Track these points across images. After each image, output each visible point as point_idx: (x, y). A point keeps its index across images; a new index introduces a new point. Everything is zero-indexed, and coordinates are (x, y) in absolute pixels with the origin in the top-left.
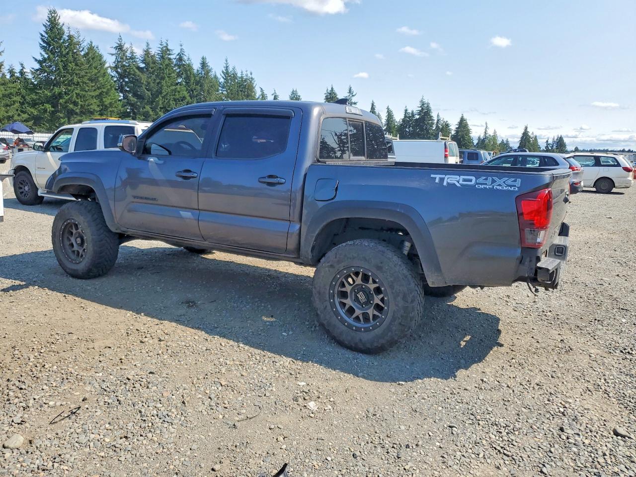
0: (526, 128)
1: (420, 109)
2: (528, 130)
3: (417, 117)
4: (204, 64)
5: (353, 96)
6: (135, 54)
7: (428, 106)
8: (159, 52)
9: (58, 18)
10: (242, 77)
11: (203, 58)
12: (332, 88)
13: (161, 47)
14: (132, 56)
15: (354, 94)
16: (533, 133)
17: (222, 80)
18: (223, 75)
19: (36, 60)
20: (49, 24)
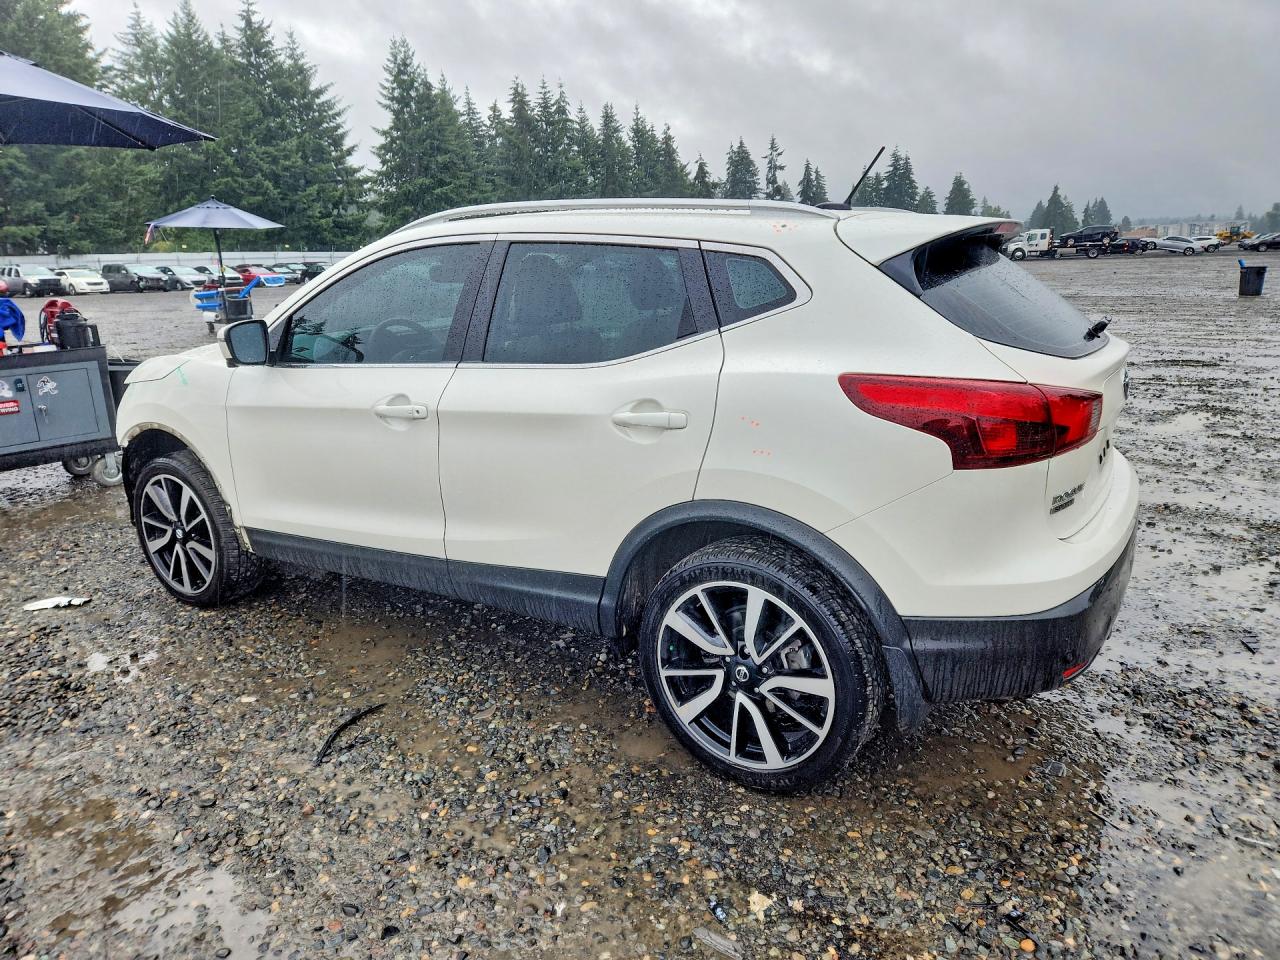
0: (1056, 189)
1: (891, 169)
2: (1059, 192)
3: (885, 184)
4: (608, 118)
5: (779, 154)
6: (473, 106)
7: (907, 163)
8: (541, 101)
9: (410, 53)
10: (653, 136)
11: (606, 107)
12: (741, 143)
13: (543, 91)
14: (469, 109)
15: (779, 151)
16: (1065, 198)
17: (629, 144)
18: (632, 135)
19: (378, 131)
20: (392, 66)
